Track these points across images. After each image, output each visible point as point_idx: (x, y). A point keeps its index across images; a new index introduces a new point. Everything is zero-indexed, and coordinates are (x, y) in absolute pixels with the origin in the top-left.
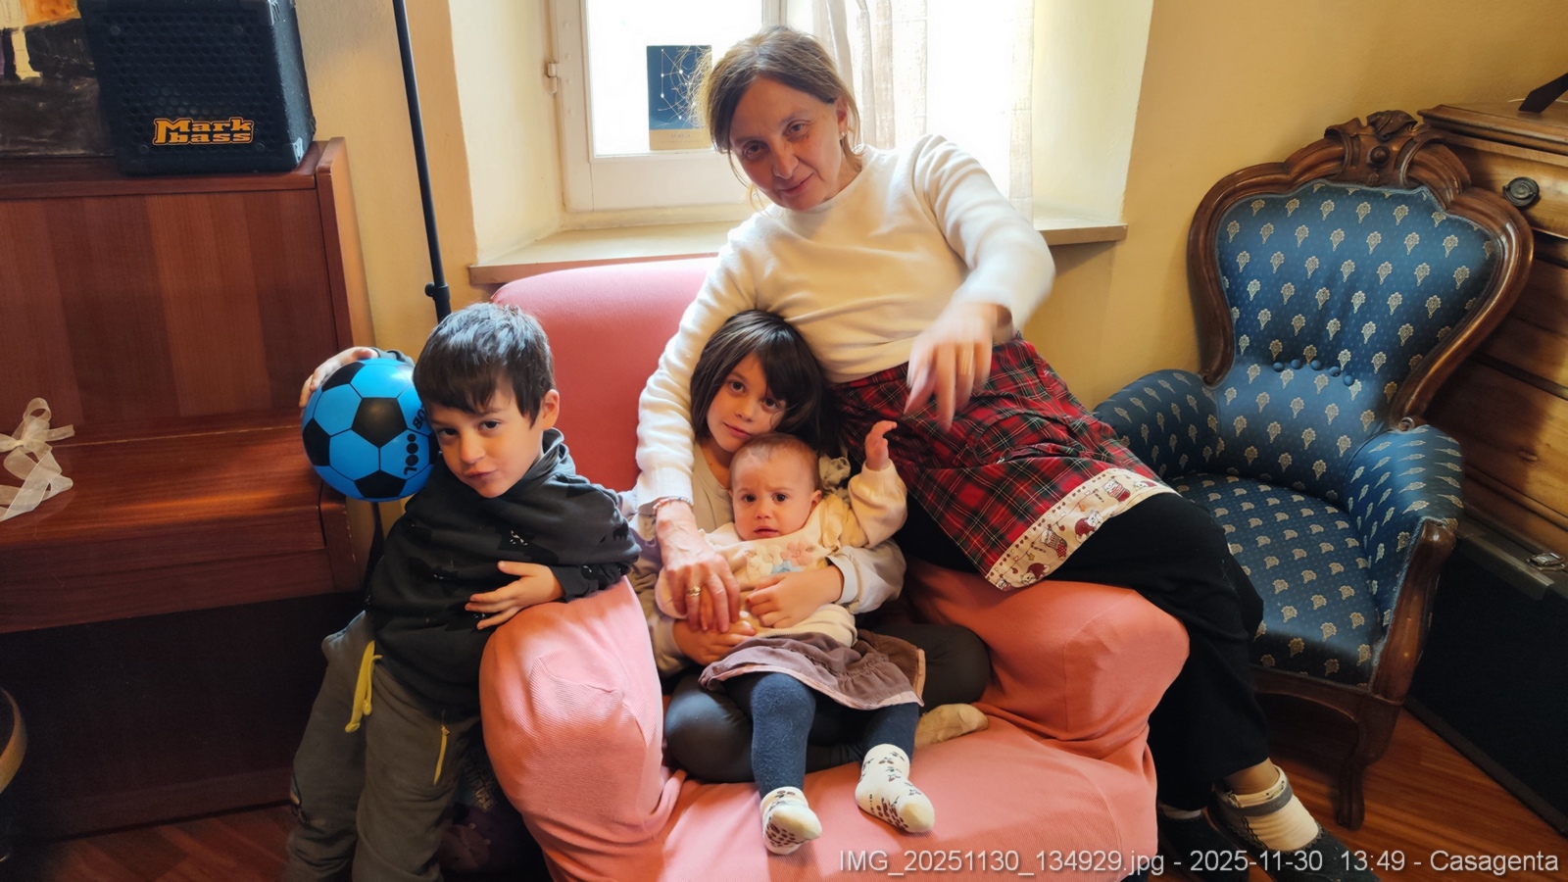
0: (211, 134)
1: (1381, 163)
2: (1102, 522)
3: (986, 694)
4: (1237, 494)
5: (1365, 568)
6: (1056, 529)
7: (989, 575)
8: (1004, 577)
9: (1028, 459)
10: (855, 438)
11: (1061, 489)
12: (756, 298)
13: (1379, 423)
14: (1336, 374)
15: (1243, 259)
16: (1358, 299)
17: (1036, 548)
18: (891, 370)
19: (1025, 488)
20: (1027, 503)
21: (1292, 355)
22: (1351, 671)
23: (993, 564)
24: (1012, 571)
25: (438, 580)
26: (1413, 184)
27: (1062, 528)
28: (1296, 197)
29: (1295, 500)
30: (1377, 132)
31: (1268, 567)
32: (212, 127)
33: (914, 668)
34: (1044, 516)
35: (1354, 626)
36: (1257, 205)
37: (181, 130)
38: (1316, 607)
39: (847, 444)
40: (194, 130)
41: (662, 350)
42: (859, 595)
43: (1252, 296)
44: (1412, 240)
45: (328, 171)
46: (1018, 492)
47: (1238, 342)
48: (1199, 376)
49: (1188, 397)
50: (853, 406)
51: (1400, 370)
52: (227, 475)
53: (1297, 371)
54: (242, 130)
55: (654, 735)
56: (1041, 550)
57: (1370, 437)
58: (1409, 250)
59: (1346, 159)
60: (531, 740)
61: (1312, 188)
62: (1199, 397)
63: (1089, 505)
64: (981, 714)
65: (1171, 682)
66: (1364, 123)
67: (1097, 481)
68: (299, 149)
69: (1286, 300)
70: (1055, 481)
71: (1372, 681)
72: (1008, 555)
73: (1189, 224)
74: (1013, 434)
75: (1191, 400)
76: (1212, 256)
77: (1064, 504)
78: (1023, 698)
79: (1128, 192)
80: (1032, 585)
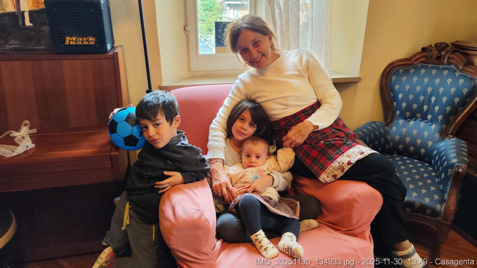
0: (82, 42)
1: (439, 58)
2: (356, 161)
3: (319, 217)
4: (397, 159)
5: (438, 182)
6: (341, 163)
7: (320, 178)
8: (325, 179)
9: (332, 142)
10: (278, 138)
11: (343, 151)
12: (247, 96)
13: (441, 137)
14: (427, 122)
15: (397, 87)
16: (433, 99)
17: (335, 170)
18: (290, 116)
19: (331, 151)
20: (332, 156)
21: (413, 117)
22: (435, 213)
23: (321, 174)
24: (327, 177)
25: (146, 178)
26: (449, 64)
27: (343, 163)
28: (413, 68)
29: (415, 161)
30: (437, 49)
31: (407, 181)
32: (83, 39)
33: (296, 207)
34: (337, 160)
35: (435, 199)
36: (401, 71)
37: (74, 40)
38: (423, 193)
39: (276, 140)
40: (77, 40)
41: (218, 111)
42: (279, 184)
43: (400, 98)
44: (449, 81)
45: (117, 53)
46: (329, 152)
47: (396, 113)
48: (384, 123)
49: (381, 129)
50: (277, 127)
51: (447, 120)
52: (83, 144)
53: (415, 121)
54: (92, 40)
55: (213, 224)
56: (336, 170)
57: (438, 142)
58: (449, 84)
59: (428, 57)
60: (174, 224)
61: (418, 66)
62: (384, 130)
63: (351, 156)
64: (317, 223)
65: (378, 212)
66: (433, 46)
67: (354, 149)
68: (109, 47)
69: (411, 100)
70: (341, 149)
71: (441, 216)
72: (326, 172)
73: (380, 77)
74: (327, 134)
75: (382, 130)
76: (387, 87)
77: (343, 156)
78: (331, 218)
79: (361, 67)
80: (333, 182)
